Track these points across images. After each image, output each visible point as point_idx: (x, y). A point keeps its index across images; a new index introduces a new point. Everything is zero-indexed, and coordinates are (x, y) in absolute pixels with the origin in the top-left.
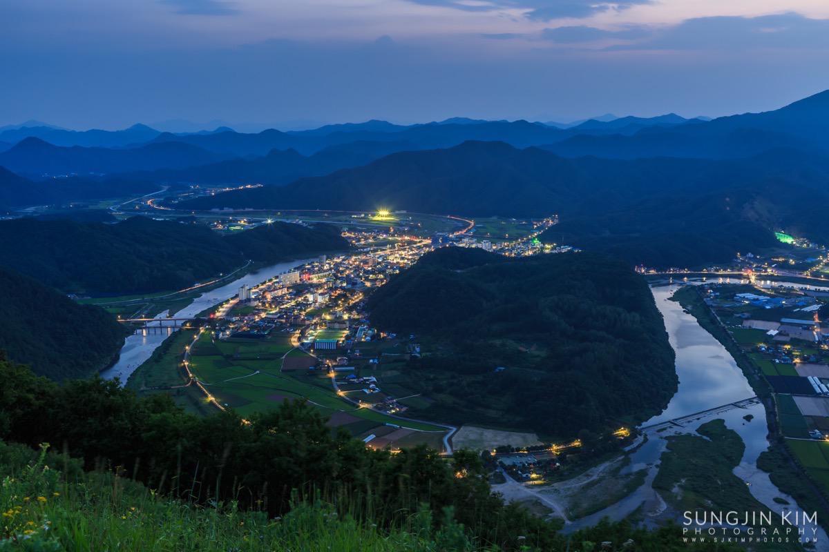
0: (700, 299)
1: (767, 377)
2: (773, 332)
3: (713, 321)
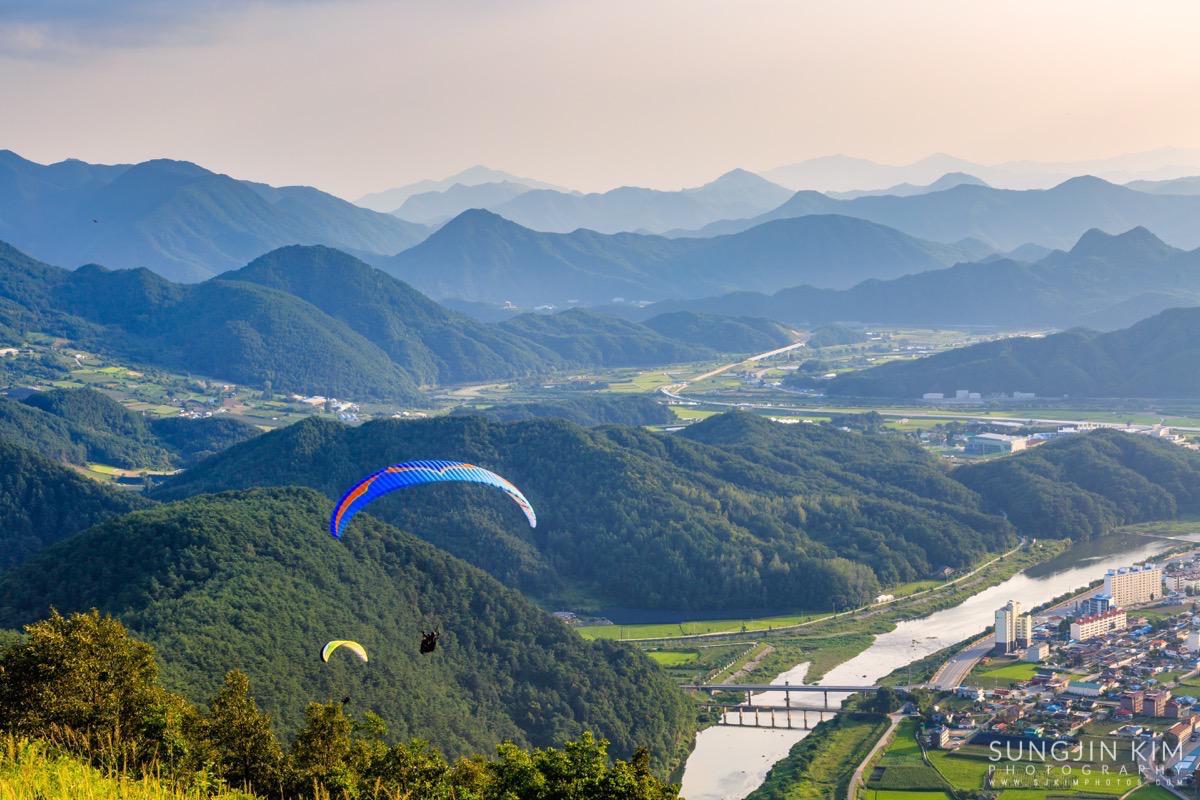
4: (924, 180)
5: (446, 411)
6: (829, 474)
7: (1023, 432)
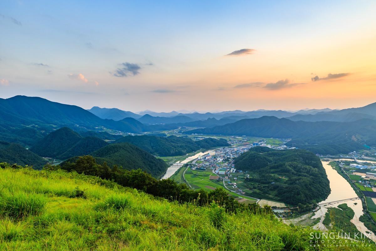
0: (338, 165)
1: (362, 191)
2: (363, 177)
4: (192, 112)
5: (143, 135)
6: (182, 142)
7: (202, 138)
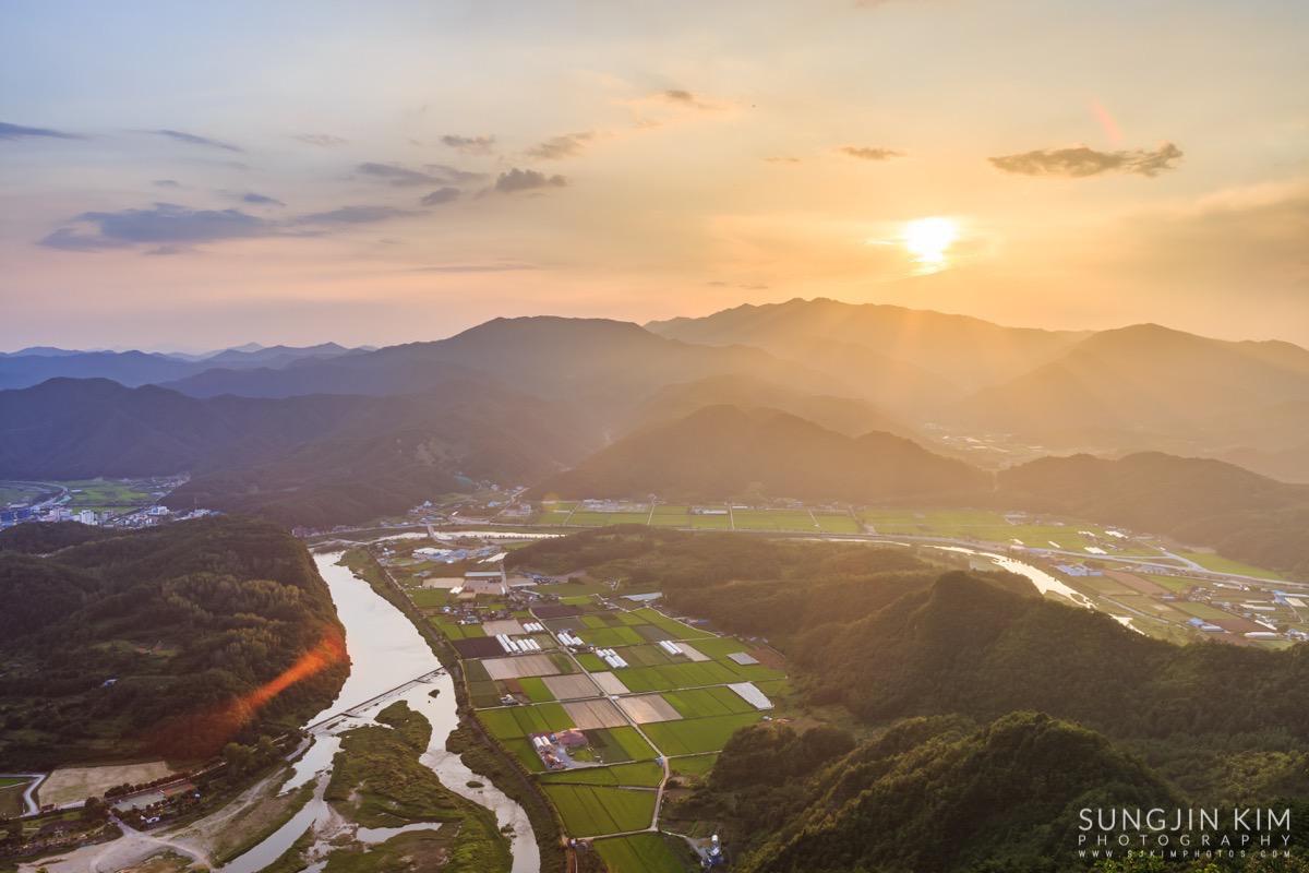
0: (373, 560)
1: (454, 643)
2: (457, 590)
3: (389, 586)
